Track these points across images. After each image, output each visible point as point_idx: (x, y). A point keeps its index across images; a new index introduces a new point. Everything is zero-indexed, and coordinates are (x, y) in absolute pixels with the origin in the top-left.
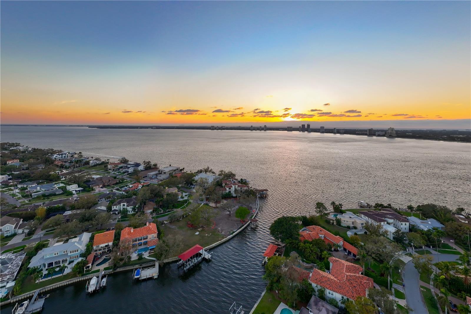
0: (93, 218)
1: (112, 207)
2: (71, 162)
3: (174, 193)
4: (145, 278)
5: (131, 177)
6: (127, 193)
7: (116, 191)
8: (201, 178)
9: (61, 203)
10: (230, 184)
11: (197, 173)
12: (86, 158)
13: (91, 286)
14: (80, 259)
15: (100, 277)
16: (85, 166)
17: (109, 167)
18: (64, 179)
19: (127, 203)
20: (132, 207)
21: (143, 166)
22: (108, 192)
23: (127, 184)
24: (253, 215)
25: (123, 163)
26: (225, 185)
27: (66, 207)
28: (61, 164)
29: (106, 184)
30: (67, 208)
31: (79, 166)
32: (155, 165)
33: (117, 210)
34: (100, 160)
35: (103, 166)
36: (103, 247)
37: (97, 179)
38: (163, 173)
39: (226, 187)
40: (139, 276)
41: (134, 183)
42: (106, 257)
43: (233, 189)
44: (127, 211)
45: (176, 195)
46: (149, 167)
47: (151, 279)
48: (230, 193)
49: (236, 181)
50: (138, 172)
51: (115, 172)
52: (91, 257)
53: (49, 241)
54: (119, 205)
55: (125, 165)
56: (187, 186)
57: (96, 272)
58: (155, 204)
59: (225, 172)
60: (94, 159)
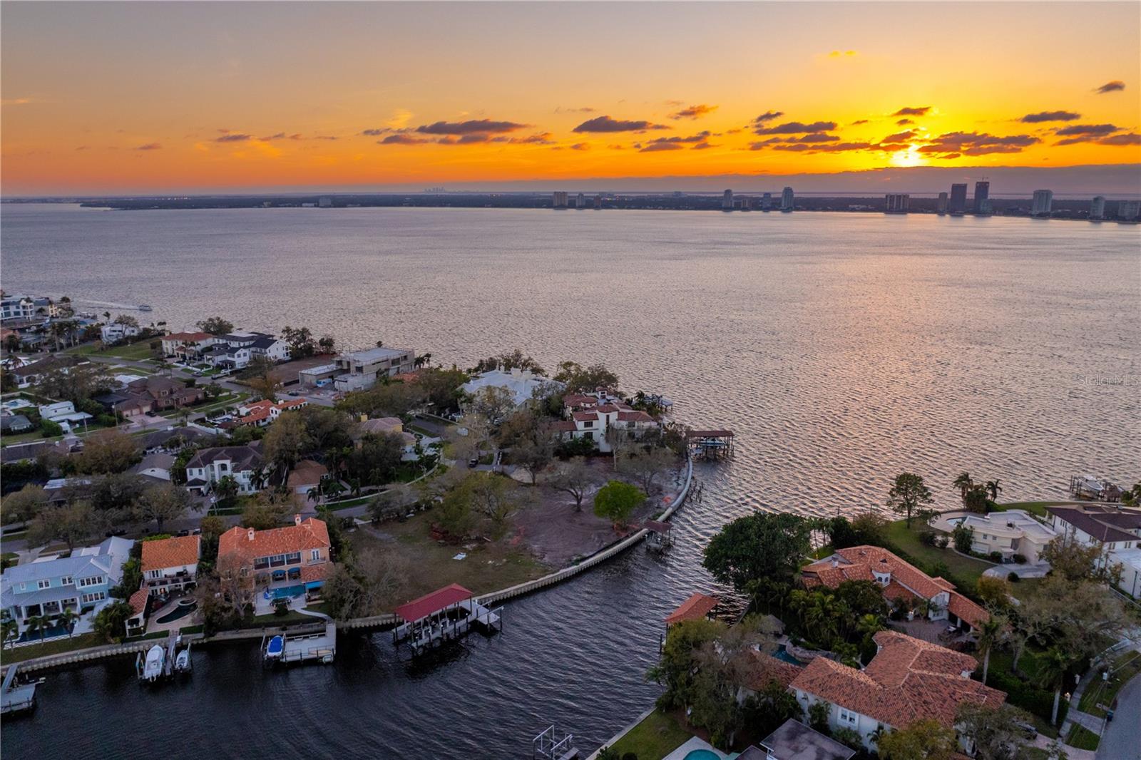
0: (132, 500)
1: (188, 470)
2: (41, 330)
3: (388, 435)
4: (298, 658)
5: (244, 382)
6: (231, 431)
7: (197, 426)
8: (489, 388)
9: (31, 456)
10: (593, 408)
11: (476, 370)
12: (88, 317)
13: (148, 666)
14: (111, 601)
15: (172, 648)
16: (86, 344)
17: (168, 346)
18: (26, 385)
19: (231, 462)
20: (250, 472)
21: (284, 345)
22: (170, 428)
23: (230, 405)
24: (662, 511)
25: (215, 334)
26: (573, 410)
27: (48, 466)
28: (10, 337)
29: (163, 404)
30: (53, 470)
31: (69, 345)
32: (328, 343)
33: (203, 483)
34: (135, 325)
35: (149, 345)
36: (170, 577)
37: (131, 385)
38: (353, 368)
39: (574, 420)
40: (280, 653)
41: (254, 402)
42: (181, 602)
43: (600, 425)
44: (235, 485)
45: (397, 442)
46: (304, 351)
47: (314, 662)
48: (587, 440)
49: (615, 400)
50: (266, 366)
51: (188, 365)
52: (140, 599)
53: (18, 556)
54: (208, 466)
55: (221, 342)
56: (440, 415)
57: (159, 637)
58: (324, 467)
59: (578, 369)
60: (112, 320)
